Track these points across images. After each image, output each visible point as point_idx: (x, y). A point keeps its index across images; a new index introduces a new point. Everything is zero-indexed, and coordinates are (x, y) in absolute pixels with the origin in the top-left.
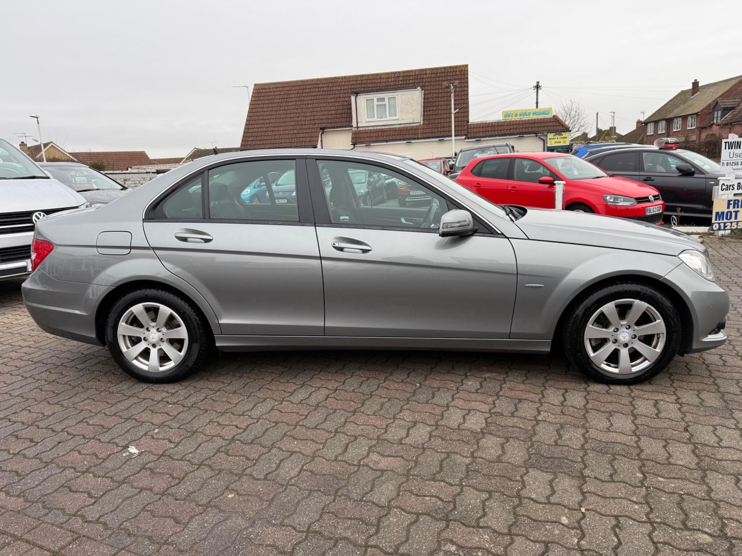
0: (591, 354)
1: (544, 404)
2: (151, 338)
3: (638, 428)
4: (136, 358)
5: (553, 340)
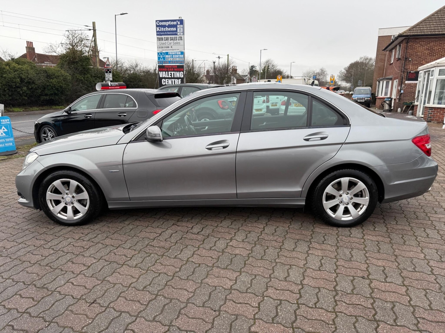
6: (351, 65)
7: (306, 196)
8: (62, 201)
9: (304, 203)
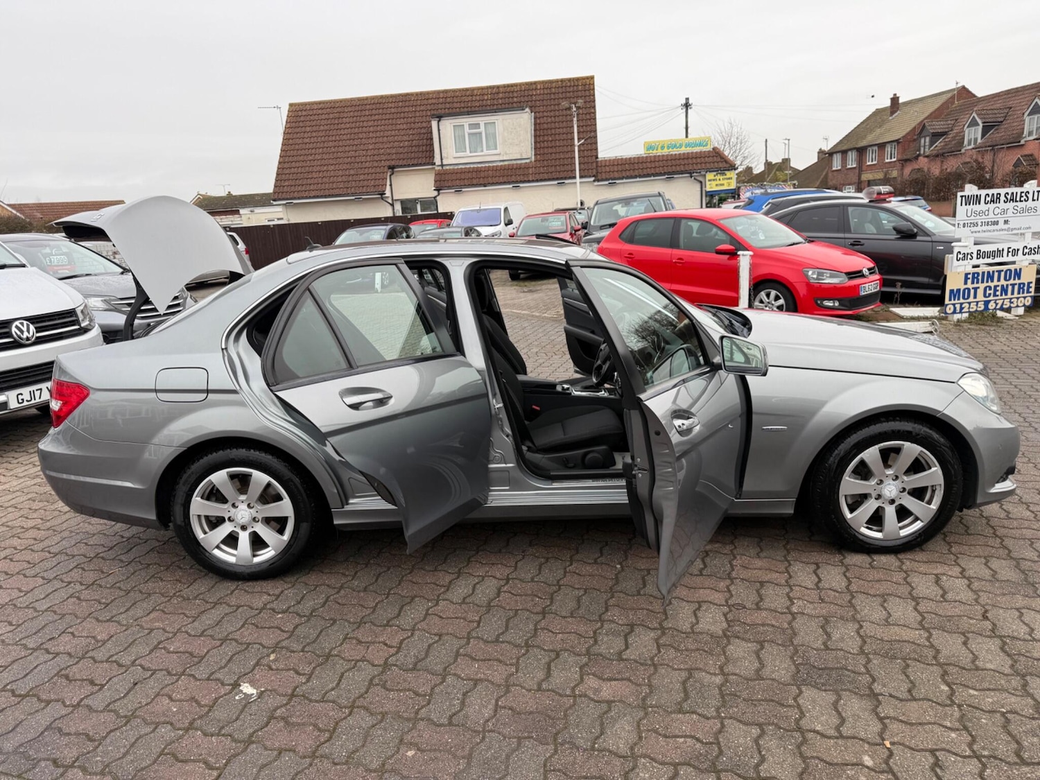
0: (848, 515)
1: (794, 588)
2: (240, 517)
3: (924, 618)
4: (218, 547)
5: (797, 499)
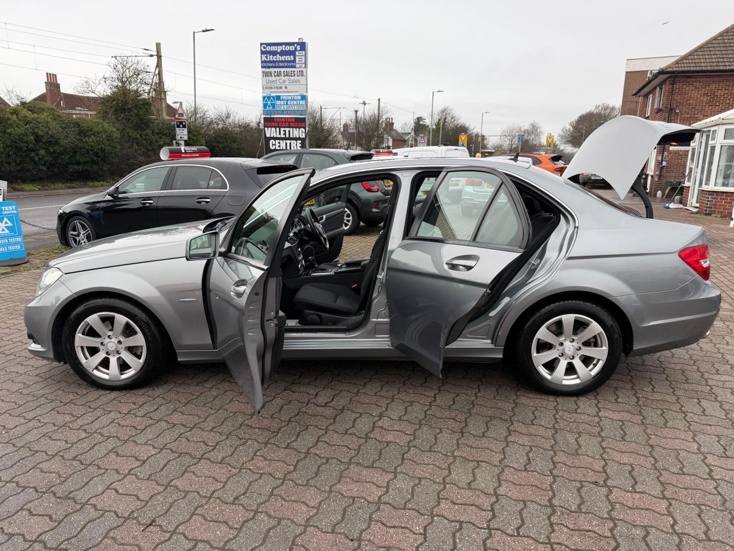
6: (581, 117)
7: (504, 343)
8: (101, 349)
9: (501, 356)
